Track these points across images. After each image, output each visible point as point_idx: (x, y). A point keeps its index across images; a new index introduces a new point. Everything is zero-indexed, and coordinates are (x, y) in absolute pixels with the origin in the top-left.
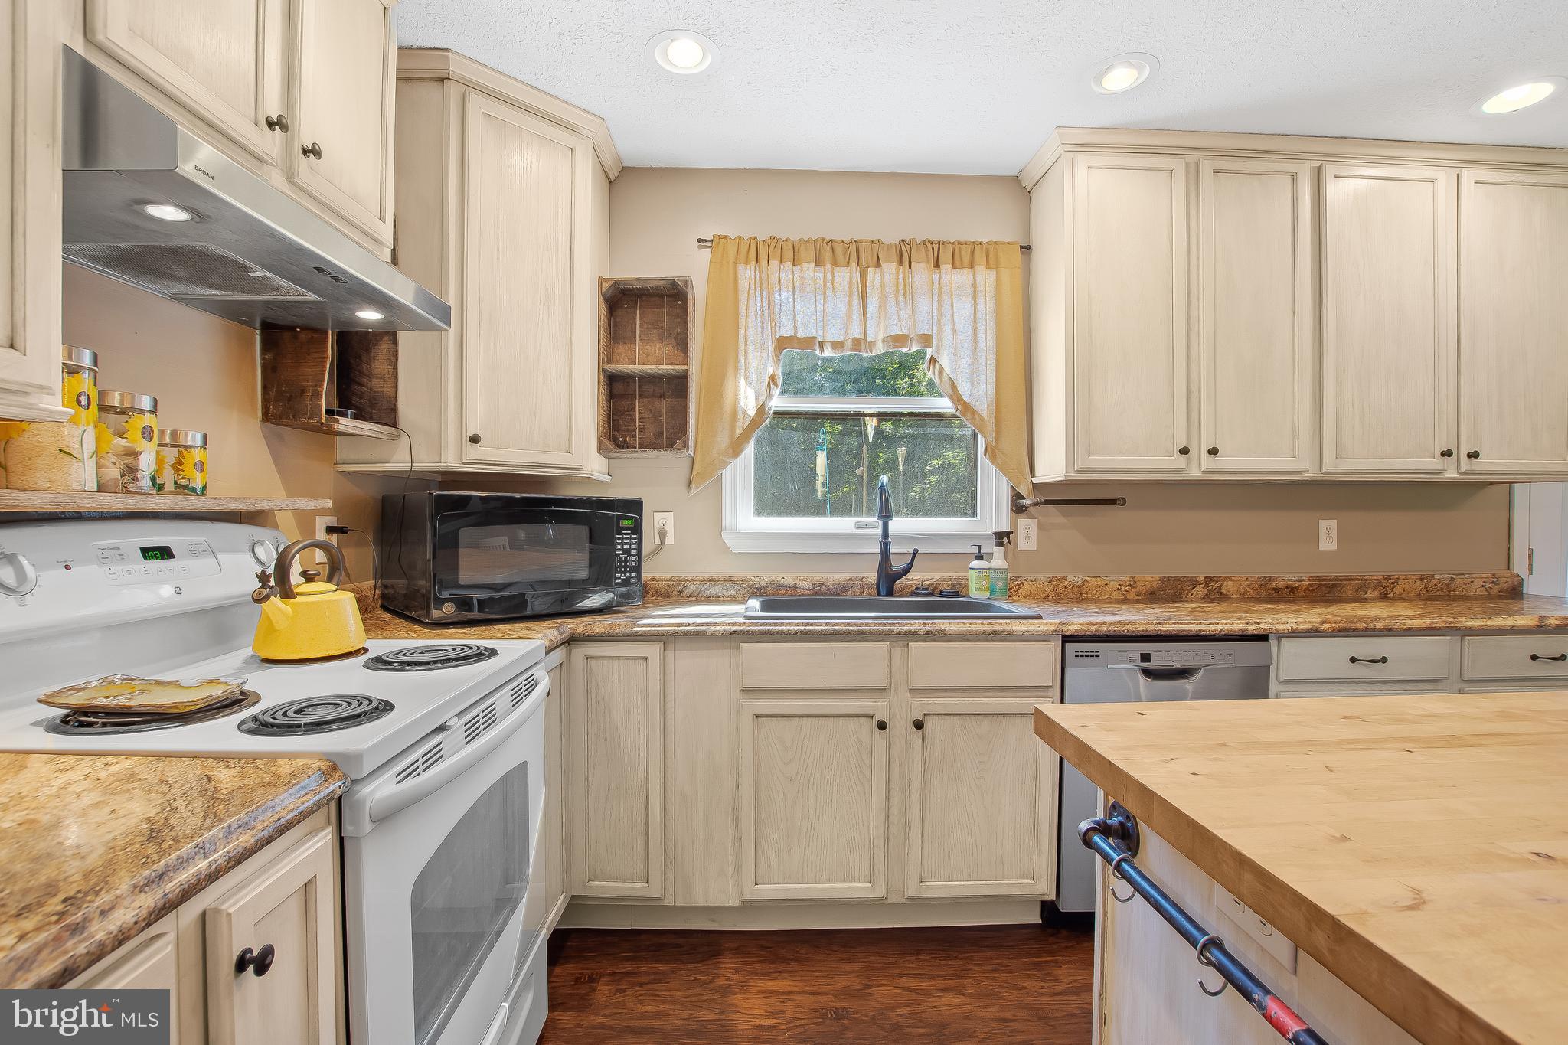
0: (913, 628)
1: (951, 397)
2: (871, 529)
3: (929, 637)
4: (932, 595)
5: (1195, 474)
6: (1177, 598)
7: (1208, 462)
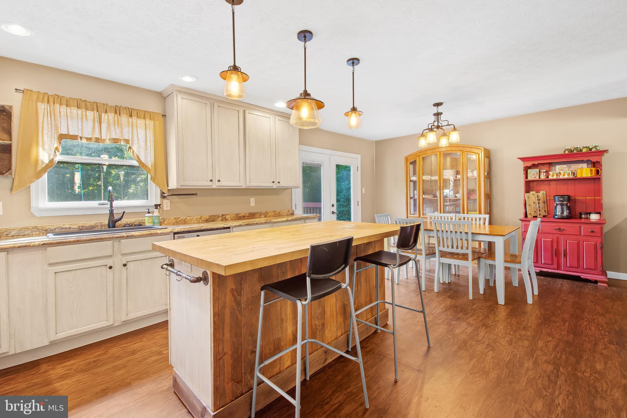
0: (122, 235)
1: (137, 161)
2: (105, 205)
3: (128, 237)
4: (131, 226)
5: (214, 187)
6: (214, 221)
7: (218, 184)
